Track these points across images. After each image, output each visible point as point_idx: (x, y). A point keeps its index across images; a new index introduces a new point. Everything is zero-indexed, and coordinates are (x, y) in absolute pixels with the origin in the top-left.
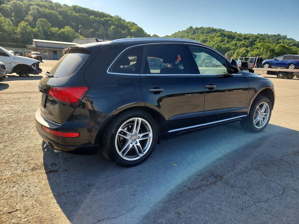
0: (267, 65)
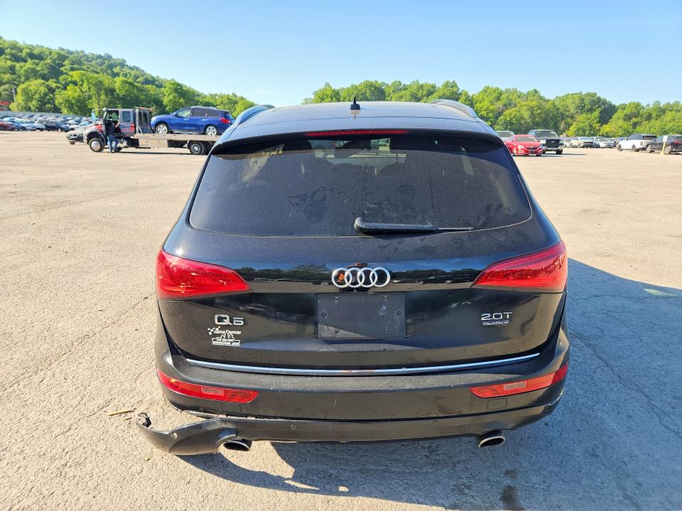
0: (163, 128)
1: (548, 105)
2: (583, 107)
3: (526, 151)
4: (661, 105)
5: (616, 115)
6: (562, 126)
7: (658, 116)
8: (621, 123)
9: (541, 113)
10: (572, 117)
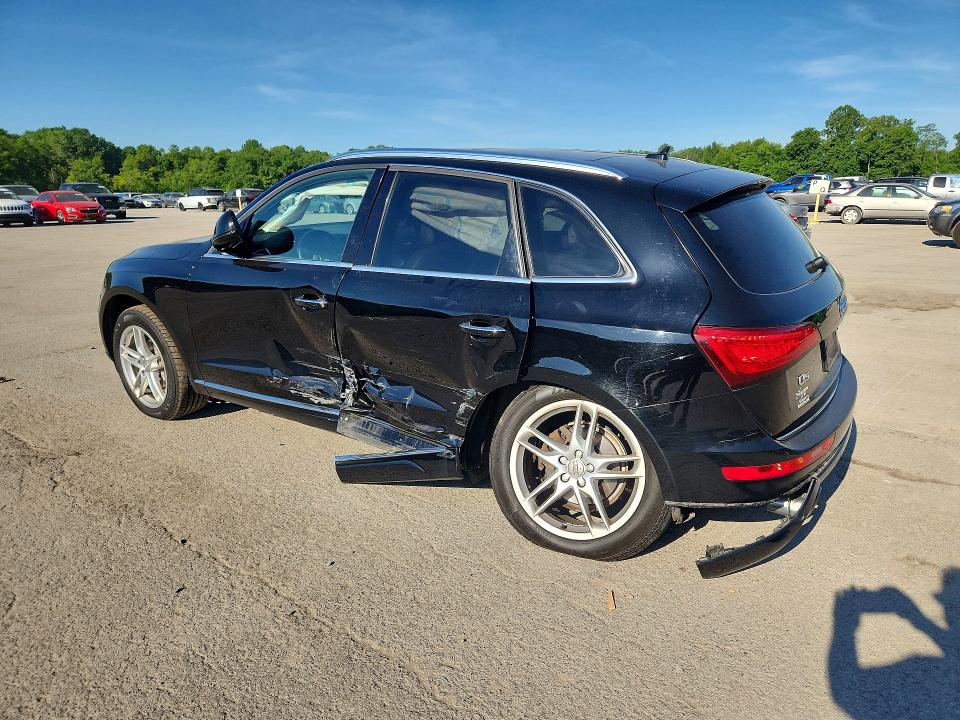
1: (19, 144)
2: (75, 149)
3: (80, 216)
4: (180, 151)
5: (125, 163)
6: (53, 177)
7: (182, 166)
8: (137, 173)
9: (9, 157)
10: (64, 163)
